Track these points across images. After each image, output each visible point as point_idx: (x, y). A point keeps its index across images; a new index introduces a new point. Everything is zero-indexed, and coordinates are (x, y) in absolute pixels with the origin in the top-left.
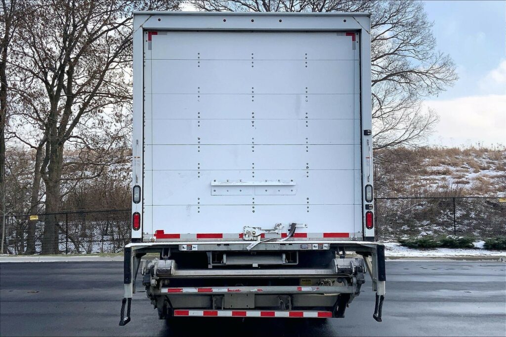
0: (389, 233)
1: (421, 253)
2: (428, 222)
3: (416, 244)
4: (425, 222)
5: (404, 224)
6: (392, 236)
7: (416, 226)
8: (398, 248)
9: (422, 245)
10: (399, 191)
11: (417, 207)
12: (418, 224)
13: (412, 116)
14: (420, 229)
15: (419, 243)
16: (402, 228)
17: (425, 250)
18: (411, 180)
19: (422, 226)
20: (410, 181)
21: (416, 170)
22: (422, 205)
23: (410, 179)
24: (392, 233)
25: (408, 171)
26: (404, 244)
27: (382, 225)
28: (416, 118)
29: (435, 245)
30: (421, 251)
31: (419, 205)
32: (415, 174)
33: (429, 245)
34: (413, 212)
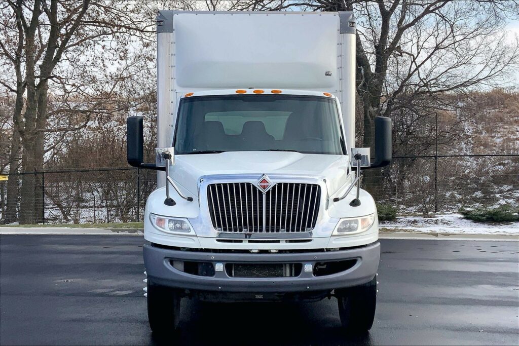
0: (456, 201)
1: (488, 229)
2: (510, 187)
3: (484, 216)
4: (506, 188)
5: (477, 190)
6: (459, 204)
7: (492, 193)
8: (460, 221)
9: (492, 218)
10: (486, 145)
11: (498, 168)
12: (496, 188)
13: (493, 46)
14: (498, 196)
15: (487, 215)
16: (474, 195)
17: (495, 225)
18: (504, 132)
19: (501, 192)
20: (502, 133)
21: (512, 119)
22: (504, 165)
23: (503, 130)
24: (460, 201)
25: (502, 120)
26: (468, 216)
27: (447, 191)
28: (499, 48)
29: (510, 218)
30: (490, 226)
31: (500, 164)
32: (511, 124)
33: (501, 218)
34: (491, 174)
